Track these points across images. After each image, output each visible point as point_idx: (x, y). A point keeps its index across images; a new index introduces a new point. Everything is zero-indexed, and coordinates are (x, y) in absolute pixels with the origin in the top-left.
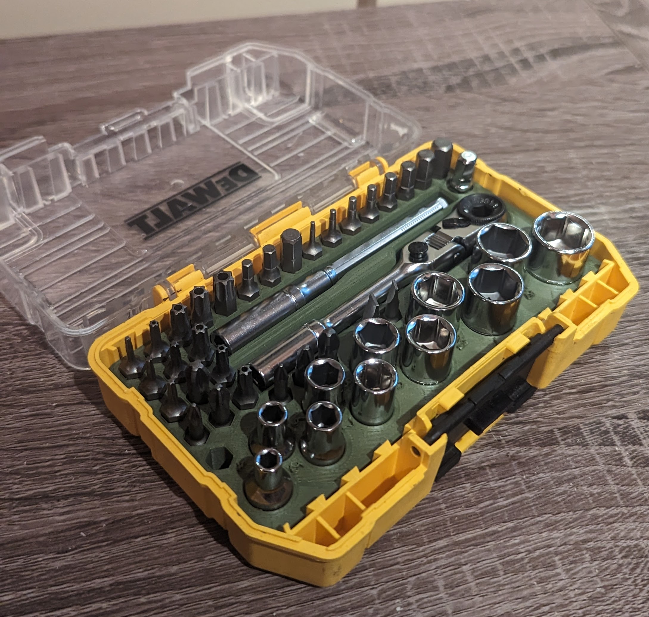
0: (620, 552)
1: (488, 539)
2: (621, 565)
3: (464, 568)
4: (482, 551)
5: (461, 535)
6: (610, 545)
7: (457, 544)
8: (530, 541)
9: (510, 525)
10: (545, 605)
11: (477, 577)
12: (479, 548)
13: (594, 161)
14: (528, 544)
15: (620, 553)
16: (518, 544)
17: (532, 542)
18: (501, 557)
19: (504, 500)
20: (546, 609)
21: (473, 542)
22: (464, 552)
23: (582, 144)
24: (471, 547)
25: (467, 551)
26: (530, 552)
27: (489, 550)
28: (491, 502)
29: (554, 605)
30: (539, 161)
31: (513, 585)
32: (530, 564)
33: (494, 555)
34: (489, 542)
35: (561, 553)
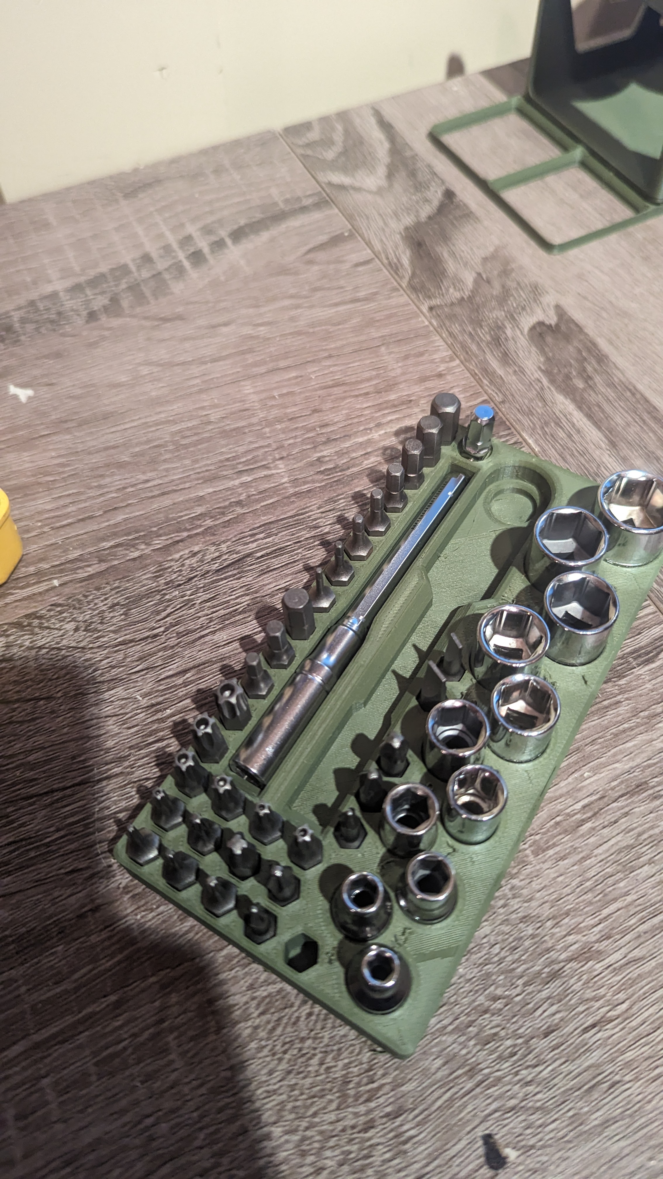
0: (258, 1005)
1: (81, 1029)
2: (256, 1028)
3: (45, 1081)
4: (72, 1049)
5: (43, 1031)
6: (245, 999)
7: (37, 1046)
8: (137, 1019)
9: (113, 998)
10: (148, 1116)
11: (61, 1093)
12: (67, 1046)
13: (276, 394)
14: (133, 1024)
15: (257, 1009)
16: (121, 1027)
17: (140, 1020)
18: (95, 1054)
19: (108, 961)
20: (149, 1121)
21: (60, 1038)
22: (45, 1057)
23: (263, 369)
24: (56, 1047)
25: (49, 1055)
26: (135, 1035)
27: (79, 1047)
28: (90, 967)
29: (160, 1113)
30: (203, 408)
31: (109, 1094)
32: (134, 1056)
33: (87, 1052)
34: (81, 1033)
35: (178, 1028)
